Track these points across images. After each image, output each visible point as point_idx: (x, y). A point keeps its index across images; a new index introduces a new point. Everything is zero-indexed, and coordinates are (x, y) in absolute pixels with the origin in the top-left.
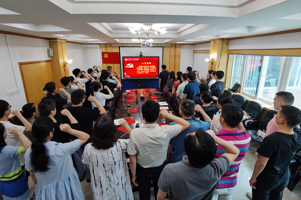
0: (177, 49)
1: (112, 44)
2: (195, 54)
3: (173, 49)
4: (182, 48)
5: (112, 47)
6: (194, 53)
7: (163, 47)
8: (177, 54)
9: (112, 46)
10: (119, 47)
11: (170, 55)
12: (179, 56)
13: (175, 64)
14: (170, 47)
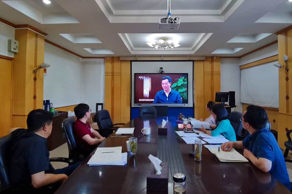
0: (215, 64)
1: (120, 58)
2: (242, 71)
3: (208, 64)
4: (222, 63)
5: (121, 61)
8: (215, 70)
9: (120, 59)
10: (131, 61)
11: (205, 73)
12: (219, 74)
13: (212, 86)
14: (204, 60)
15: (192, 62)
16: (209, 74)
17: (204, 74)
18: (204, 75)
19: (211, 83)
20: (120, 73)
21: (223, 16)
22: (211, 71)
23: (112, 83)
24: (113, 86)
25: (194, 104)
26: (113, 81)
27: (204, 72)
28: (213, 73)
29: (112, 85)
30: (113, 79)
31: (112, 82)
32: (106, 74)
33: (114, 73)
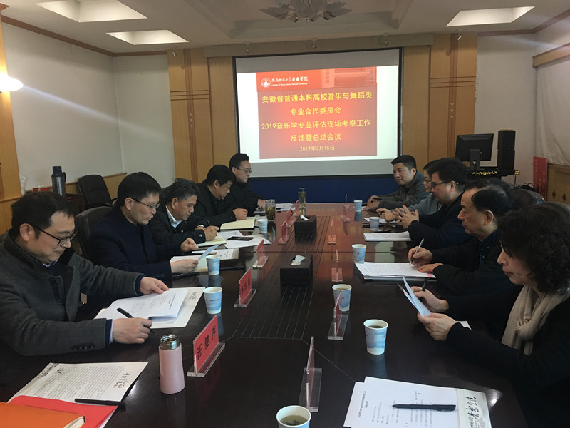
0: (463, 55)
2: (541, 71)
3: (441, 58)
4: (482, 51)
5: (208, 58)
6: (536, 67)
7: (401, 49)
8: (460, 72)
10: (234, 58)
11: (432, 81)
12: (471, 82)
13: (452, 117)
14: (430, 46)
15: (397, 52)
16: (444, 85)
17: (430, 84)
18: (430, 88)
19: (449, 111)
20: (208, 92)
22: (449, 77)
23: (189, 121)
24: (192, 126)
26: (191, 114)
27: (430, 79)
28: (454, 80)
29: (189, 125)
30: (190, 109)
31: (190, 117)
32: (174, 95)
33: (194, 93)
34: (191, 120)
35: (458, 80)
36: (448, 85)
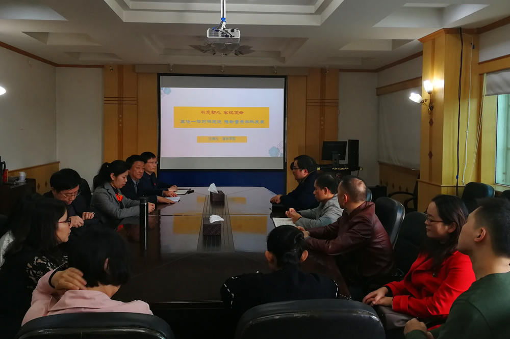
1: (136, 68)
2: (381, 97)
6: (378, 95)
7: (285, 77)
8: (328, 95)
9: (137, 71)
10: (159, 75)
12: (335, 103)
13: (322, 127)
14: (306, 76)
15: (283, 79)
16: (316, 104)
17: (307, 103)
18: (306, 106)
19: (320, 122)
20: (136, 99)
21: (320, 14)
22: (319, 98)
23: (118, 121)
24: (121, 125)
25: (285, 164)
26: (120, 116)
27: (307, 100)
28: (324, 101)
29: (118, 124)
30: (120, 112)
31: (119, 118)
32: (107, 100)
33: (124, 99)
34: (121, 120)
35: (326, 101)
36: (319, 104)
